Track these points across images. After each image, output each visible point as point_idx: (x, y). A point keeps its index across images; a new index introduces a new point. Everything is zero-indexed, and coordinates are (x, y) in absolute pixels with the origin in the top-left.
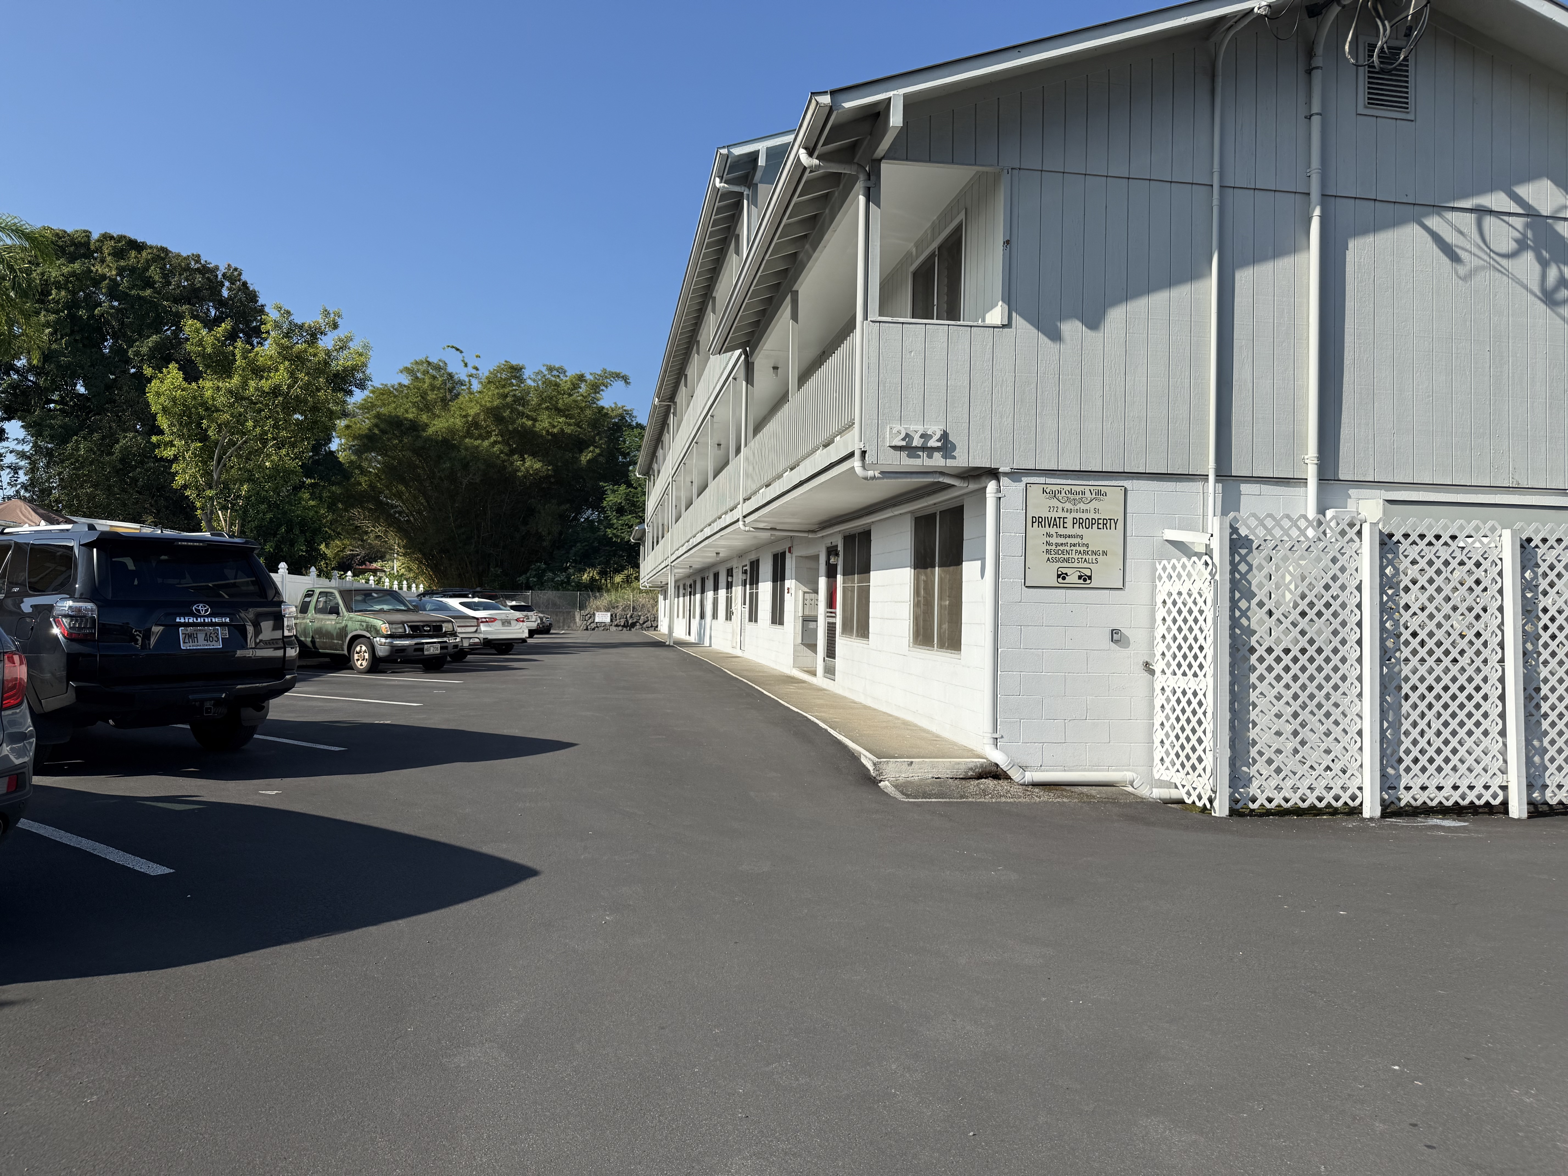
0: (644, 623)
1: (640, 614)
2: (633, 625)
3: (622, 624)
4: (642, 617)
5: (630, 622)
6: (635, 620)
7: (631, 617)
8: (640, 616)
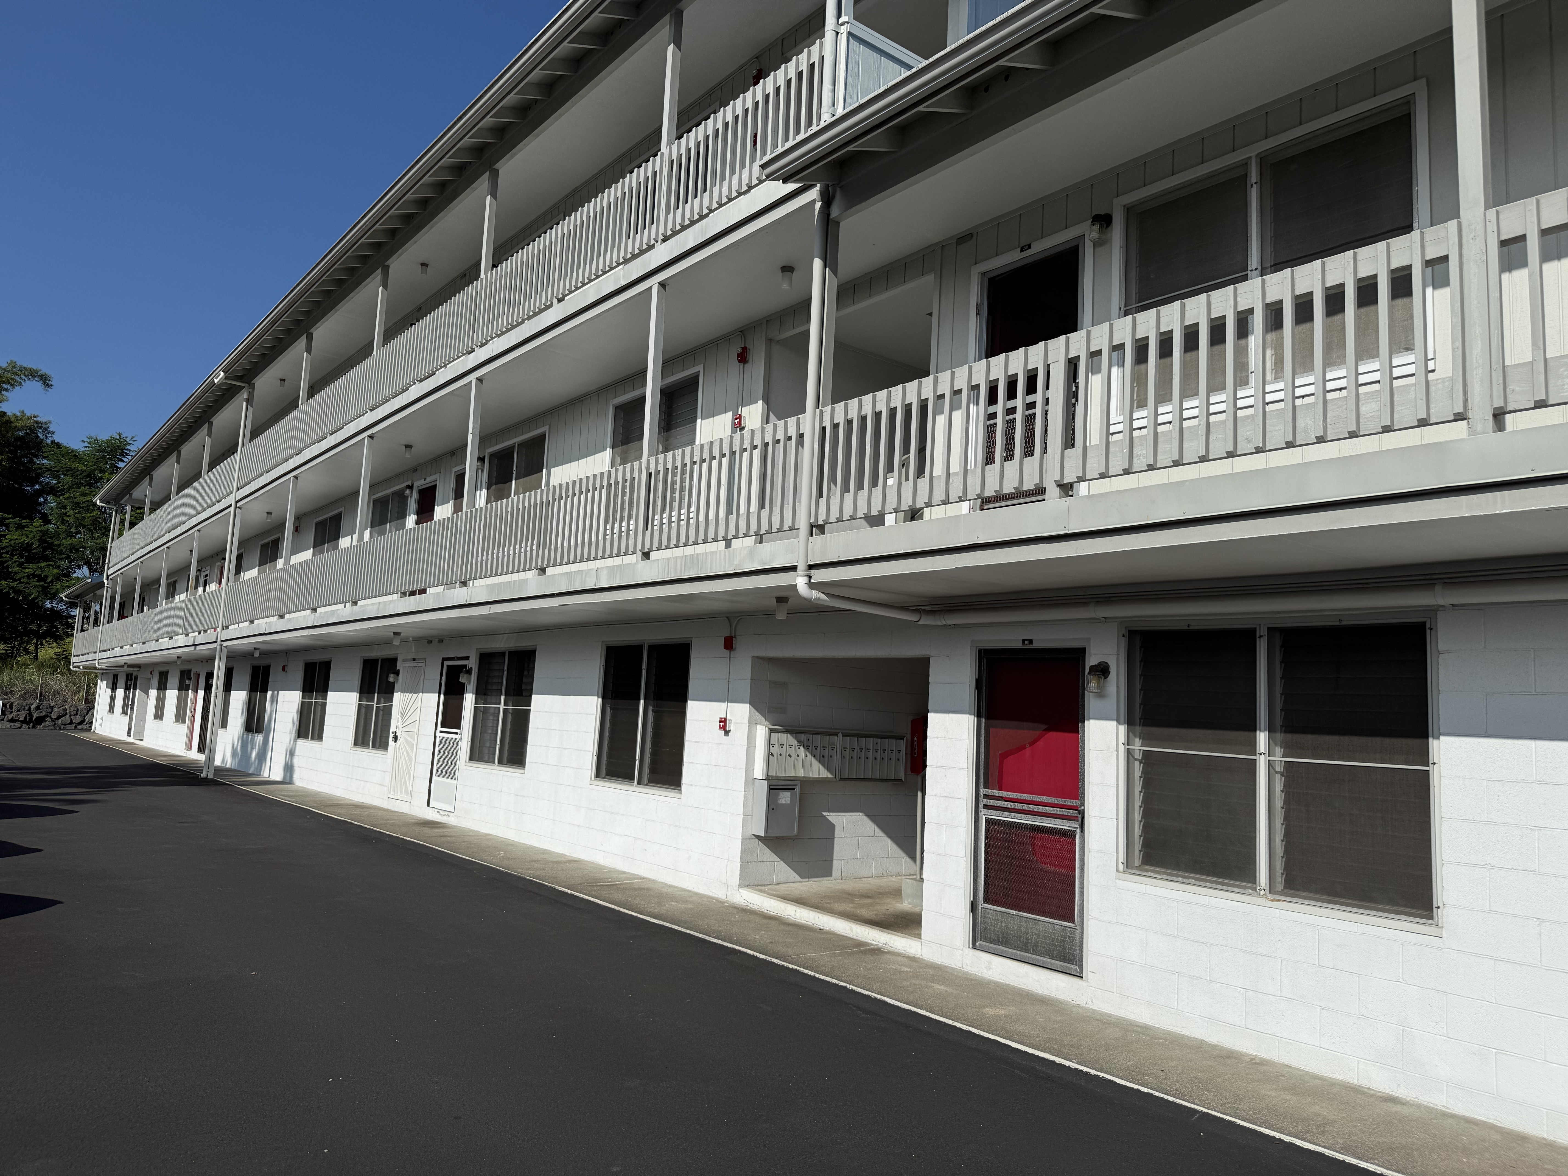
0: (59, 718)
1: (52, 704)
2: (40, 720)
3: (22, 719)
4: (56, 710)
5: (35, 716)
6: (44, 714)
7: (38, 708)
8: (52, 708)
